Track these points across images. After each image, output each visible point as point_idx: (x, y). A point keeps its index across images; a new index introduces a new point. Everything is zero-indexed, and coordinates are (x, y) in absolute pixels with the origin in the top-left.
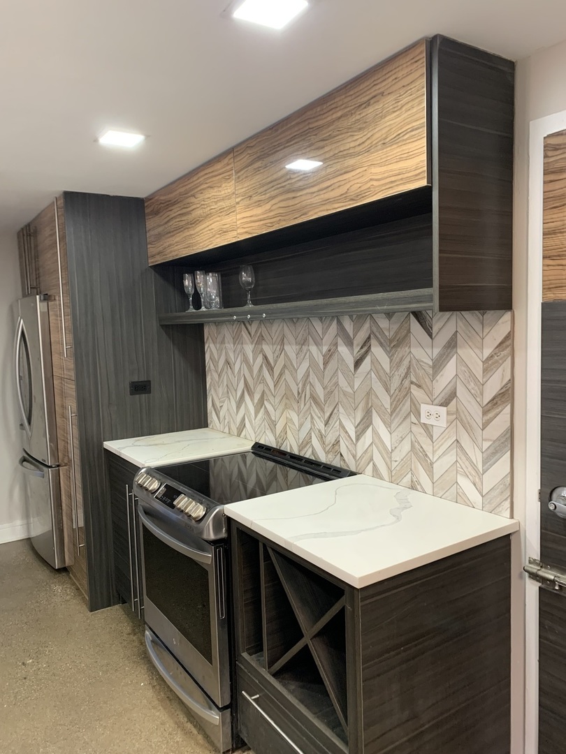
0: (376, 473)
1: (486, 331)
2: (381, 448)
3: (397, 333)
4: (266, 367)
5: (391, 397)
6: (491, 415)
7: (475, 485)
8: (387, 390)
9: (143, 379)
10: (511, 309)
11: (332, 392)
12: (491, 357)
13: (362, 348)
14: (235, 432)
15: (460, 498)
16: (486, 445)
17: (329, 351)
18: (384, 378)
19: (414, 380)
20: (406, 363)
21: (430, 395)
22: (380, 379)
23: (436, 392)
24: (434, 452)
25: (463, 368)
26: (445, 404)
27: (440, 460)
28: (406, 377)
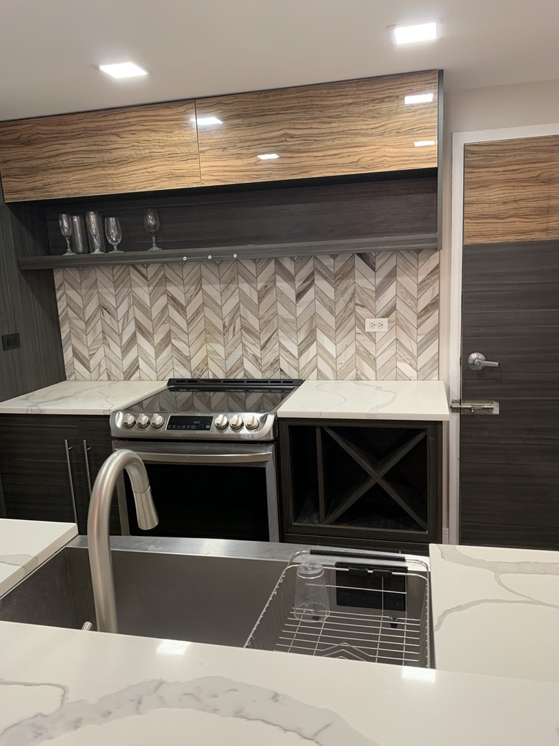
0: (321, 376)
1: (420, 264)
2: (326, 357)
3: (341, 269)
4: (174, 307)
5: (336, 317)
6: (424, 318)
7: (411, 365)
8: (332, 313)
11: (270, 321)
12: (424, 280)
13: (304, 282)
14: (120, 376)
15: (400, 376)
16: (420, 338)
17: (266, 287)
18: (329, 304)
19: (359, 303)
20: (350, 290)
21: (373, 312)
22: (325, 305)
23: (379, 309)
24: (376, 351)
25: (402, 290)
26: (387, 315)
27: (382, 355)
28: (351, 300)
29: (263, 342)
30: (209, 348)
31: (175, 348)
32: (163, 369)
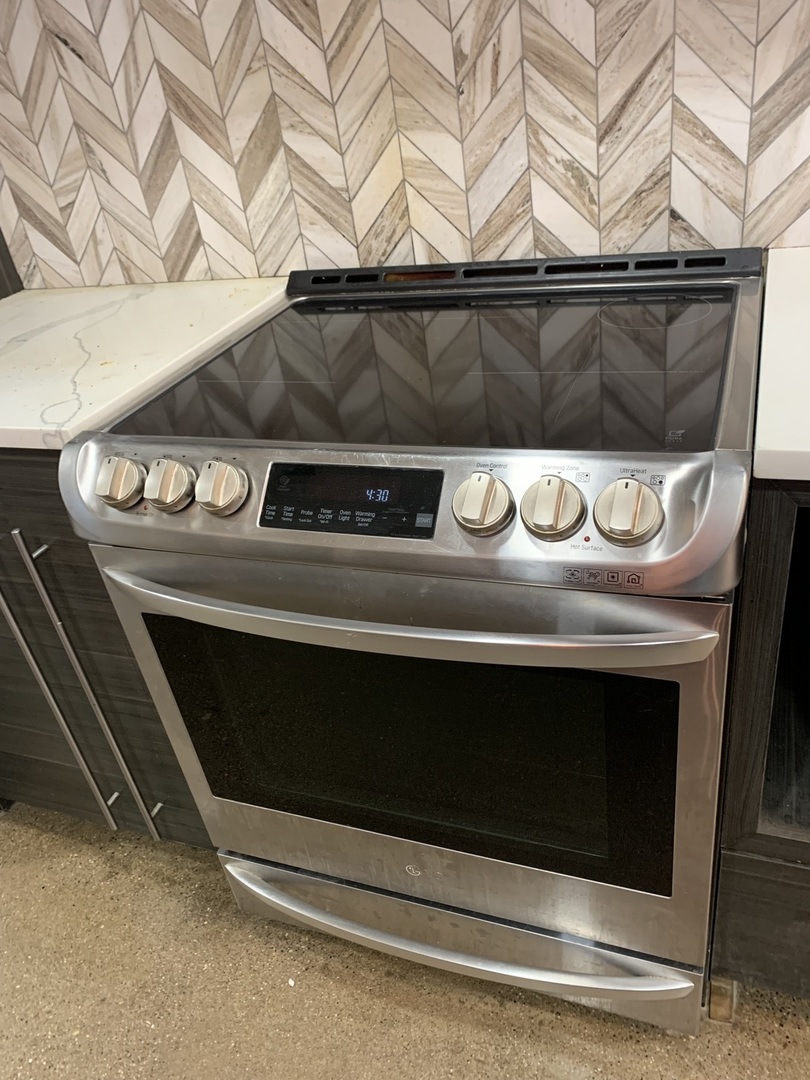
14: (156, 269)
29: (607, 105)
30: (409, 152)
31: (301, 167)
32: (271, 240)
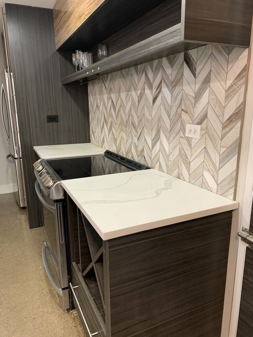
0: (161, 169)
1: (230, 66)
2: (164, 153)
3: (176, 77)
4: (113, 107)
5: (170, 120)
6: (227, 129)
7: (213, 177)
8: (169, 116)
9: (54, 114)
10: (249, 46)
11: (142, 119)
12: (231, 86)
13: (157, 90)
14: (100, 145)
15: (204, 185)
16: (223, 150)
17: (141, 93)
18: (167, 109)
19: (184, 108)
20: (180, 97)
21: (192, 118)
22: (165, 109)
23: (196, 115)
24: (191, 155)
25: (213, 97)
26: (200, 123)
27: (194, 161)
28: (179, 106)
29: (138, 135)
30: (122, 135)
31: (113, 133)
